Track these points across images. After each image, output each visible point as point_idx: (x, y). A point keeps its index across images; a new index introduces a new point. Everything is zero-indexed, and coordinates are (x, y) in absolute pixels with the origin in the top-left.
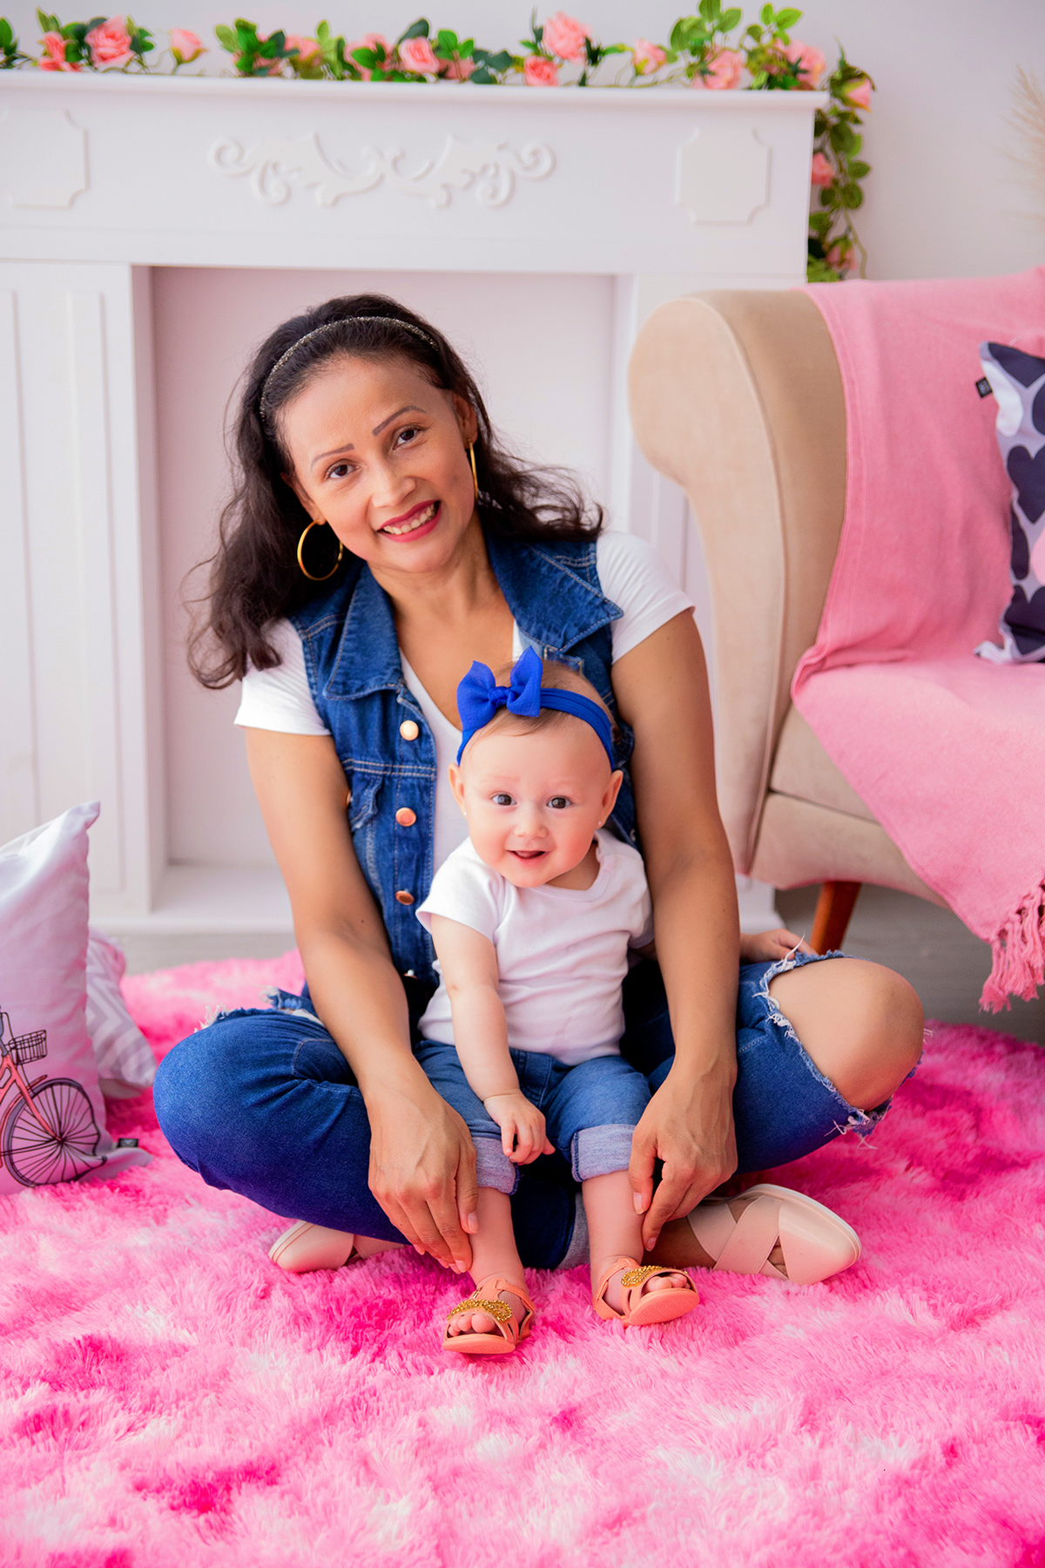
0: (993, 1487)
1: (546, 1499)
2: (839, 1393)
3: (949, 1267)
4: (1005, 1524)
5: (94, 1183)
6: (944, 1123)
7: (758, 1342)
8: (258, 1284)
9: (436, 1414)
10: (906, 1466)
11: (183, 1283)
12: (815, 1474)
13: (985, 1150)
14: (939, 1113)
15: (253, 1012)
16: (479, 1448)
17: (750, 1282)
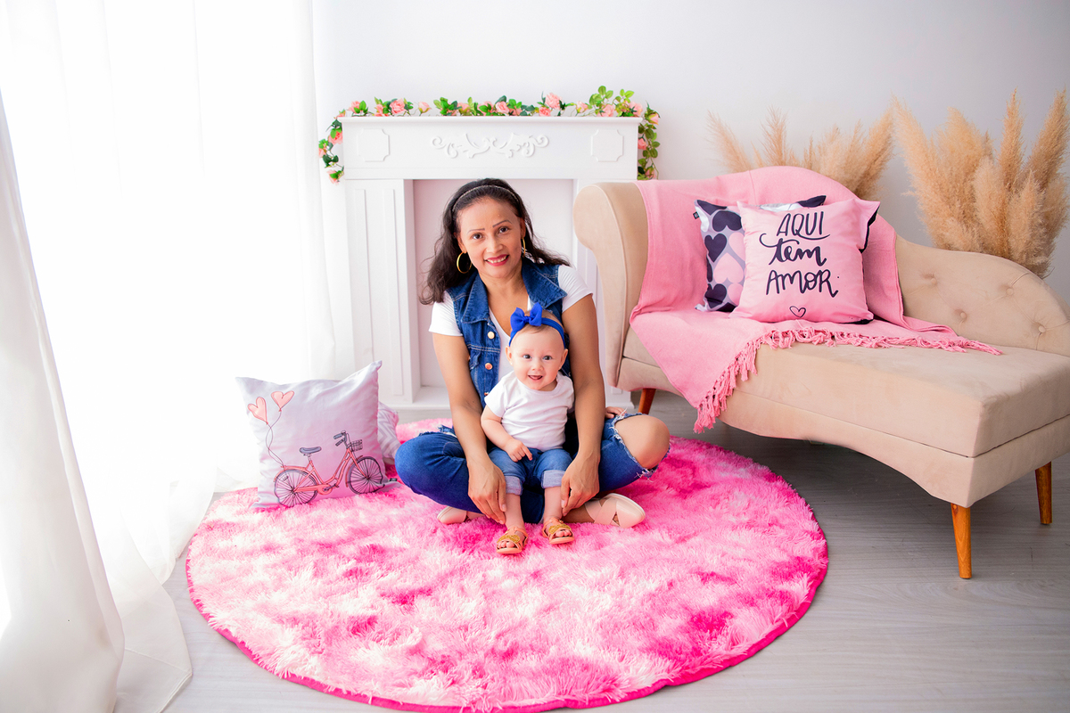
0: (684, 596)
1: (525, 602)
2: (634, 565)
3: (678, 522)
4: (686, 608)
5: (380, 493)
6: (682, 473)
7: (607, 548)
8: (433, 528)
9: (489, 572)
10: (654, 589)
11: (407, 527)
12: (622, 592)
13: (695, 481)
14: (680, 469)
15: (432, 433)
16: (503, 585)
17: (607, 528)
